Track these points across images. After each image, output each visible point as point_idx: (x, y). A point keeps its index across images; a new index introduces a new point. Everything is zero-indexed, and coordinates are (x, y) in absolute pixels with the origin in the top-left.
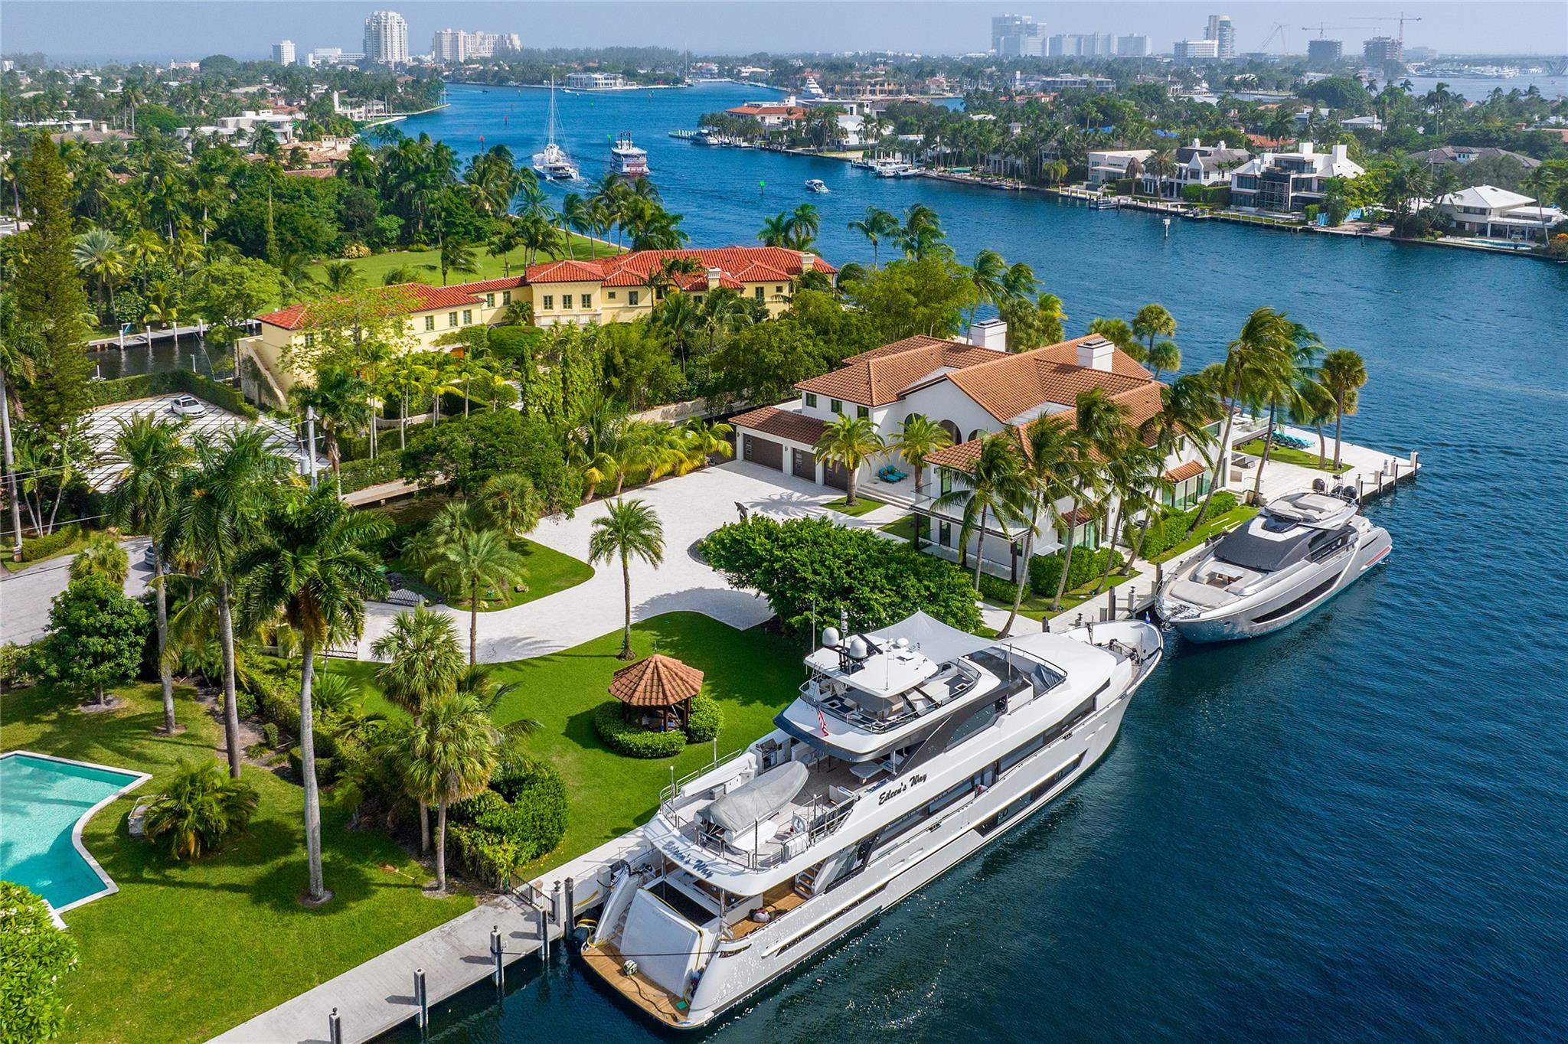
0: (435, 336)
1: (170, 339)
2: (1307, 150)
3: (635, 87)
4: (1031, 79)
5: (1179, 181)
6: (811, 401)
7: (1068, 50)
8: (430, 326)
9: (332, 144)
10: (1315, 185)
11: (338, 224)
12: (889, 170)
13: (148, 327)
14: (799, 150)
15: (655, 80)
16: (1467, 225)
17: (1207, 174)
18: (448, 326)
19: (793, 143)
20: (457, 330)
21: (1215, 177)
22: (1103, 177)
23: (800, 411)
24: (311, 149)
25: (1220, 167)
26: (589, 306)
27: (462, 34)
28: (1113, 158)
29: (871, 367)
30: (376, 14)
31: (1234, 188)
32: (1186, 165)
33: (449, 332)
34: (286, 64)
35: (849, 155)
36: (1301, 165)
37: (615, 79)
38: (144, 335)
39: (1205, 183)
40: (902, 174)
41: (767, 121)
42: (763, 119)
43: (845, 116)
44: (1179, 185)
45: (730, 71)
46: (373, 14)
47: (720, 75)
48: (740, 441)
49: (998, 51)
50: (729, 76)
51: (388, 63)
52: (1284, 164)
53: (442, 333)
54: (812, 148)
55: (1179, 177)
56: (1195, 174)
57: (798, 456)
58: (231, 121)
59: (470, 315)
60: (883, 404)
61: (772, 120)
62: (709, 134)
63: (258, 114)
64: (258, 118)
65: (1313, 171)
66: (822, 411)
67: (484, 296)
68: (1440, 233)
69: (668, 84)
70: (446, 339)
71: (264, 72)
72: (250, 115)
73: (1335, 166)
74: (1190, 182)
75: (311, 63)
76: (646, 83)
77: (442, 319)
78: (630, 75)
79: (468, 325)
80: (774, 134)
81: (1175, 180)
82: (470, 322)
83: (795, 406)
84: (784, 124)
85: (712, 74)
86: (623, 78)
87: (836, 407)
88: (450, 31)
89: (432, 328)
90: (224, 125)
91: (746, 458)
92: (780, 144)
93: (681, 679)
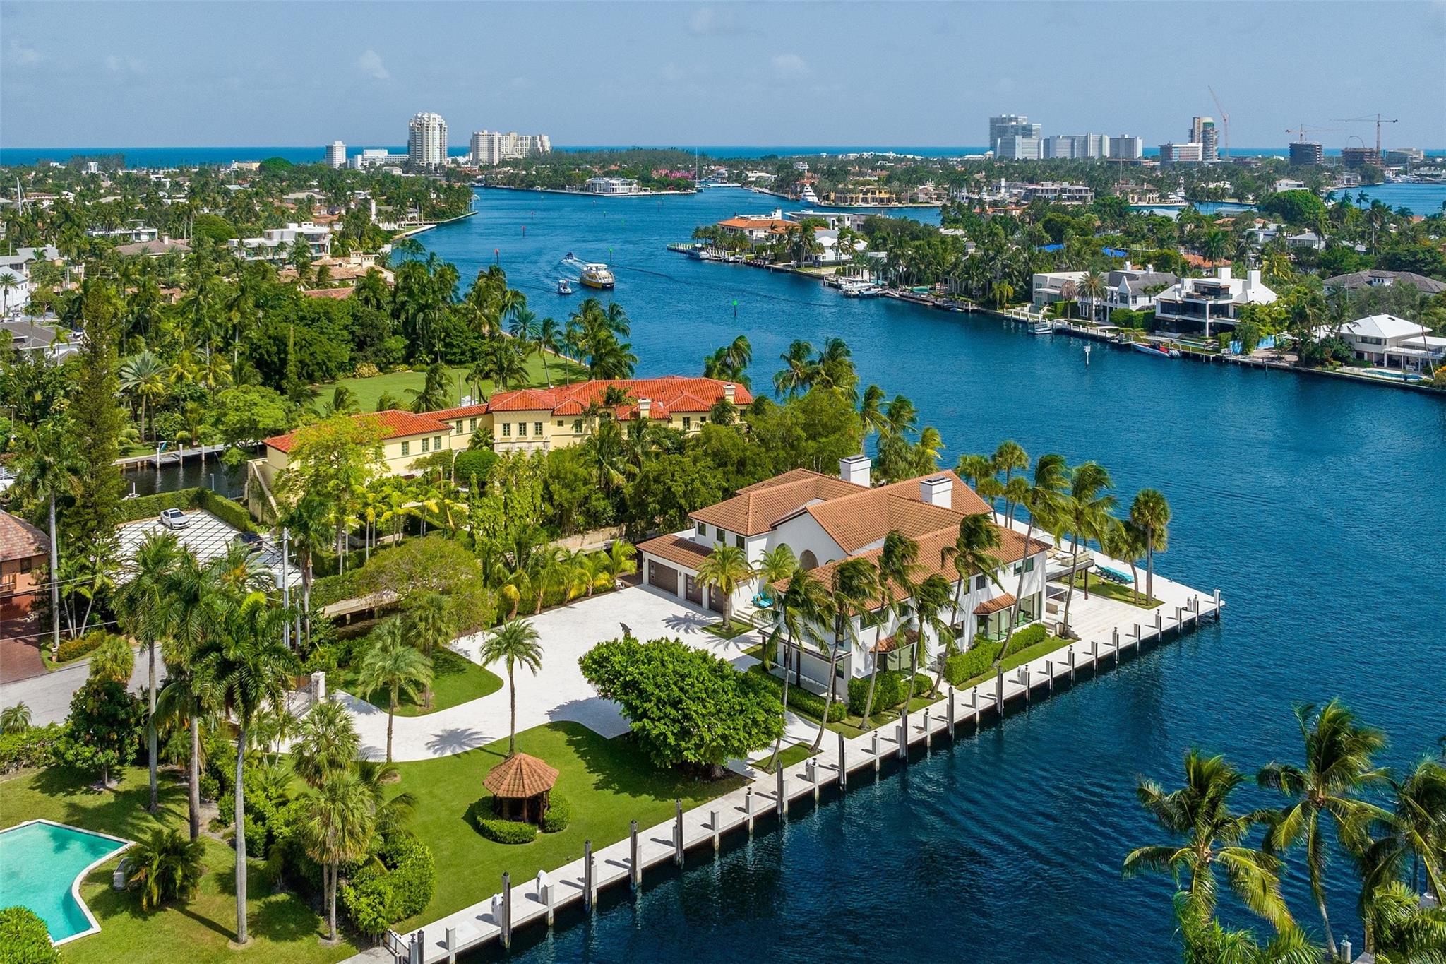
0: (410, 460)
1: (198, 457)
2: (1225, 276)
3: (648, 193)
4: (1015, 187)
5: (1111, 305)
6: (702, 530)
7: (1062, 152)
8: (405, 451)
9: (359, 260)
10: (1231, 312)
11: (352, 345)
12: (854, 289)
13: (181, 445)
14: (780, 265)
15: (668, 185)
16: (1366, 355)
17: (1134, 297)
18: (421, 452)
19: (777, 258)
20: (428, 456)
21: (1143, 301)
22: (1045, 299)
23: (693, 539)
24: (340, 265)
25: (1146, 292)
26: (541, 433)
27: (497, 135)
28: (1052, 280)
29: (752, 498)
30: (419, 116)
31: (1158, 314)
32: (1116, 289)
33: (421, 457)
34: (337, 166)
35: (824, 271)
36: (1218, 291)
37: (631, 184)
38: (177, 452)
39: (1133, 308)
40: (865, 293)
41: (755, 234)
42: (751, 232)
43: (826, 231)
44: (1111, 309)
45: (739, 175)
46: (417, 117)
47: (730, 179)
48: (645, 565)
49: (995, 153)
50: (736, 181)
51: (429, 164)
52: (1202, 289)
53: (415, 458)
54: (792, 263)
55: (1111, 300)
56: (1124, 299)
57: (690, 581)
58: (276, 232)
59: (440, 441)
60: (757, 534)
61: (760, 234)
62: (702, 249)
63: (300, 226)
64: (300, 230)
65: (1228, 296)
66: (710, 540)
67: (454, 424)
68: (1339, 363)
69: (679, 189)
70: (420, 464)
71: (313, 176)
72: (293, 227)
73: (1249, 291)
74: (1120, 306)
75: (359, 164)
76: (659, 189)
77: (416, 446)
78: (645, 181)
79: (438, 450)
80: (759, 249)
81: (1108, 304)
82: (440, 447)
83: (689, 534)
84: (767, 239)
85: (723, 178)
86: (638, 183)
87: (721, 536)
88: (486, 132)
89: (407, 453)
90: (270, 236)
91: (650, 582)
92: (765, 259)
93: (539, 775)
